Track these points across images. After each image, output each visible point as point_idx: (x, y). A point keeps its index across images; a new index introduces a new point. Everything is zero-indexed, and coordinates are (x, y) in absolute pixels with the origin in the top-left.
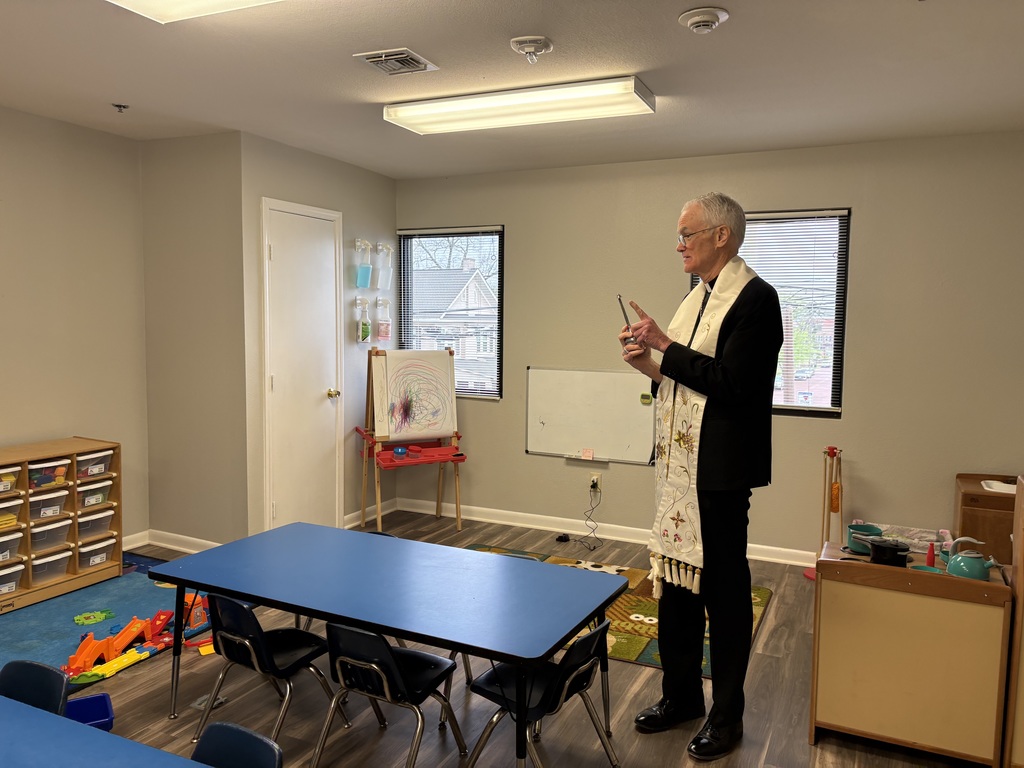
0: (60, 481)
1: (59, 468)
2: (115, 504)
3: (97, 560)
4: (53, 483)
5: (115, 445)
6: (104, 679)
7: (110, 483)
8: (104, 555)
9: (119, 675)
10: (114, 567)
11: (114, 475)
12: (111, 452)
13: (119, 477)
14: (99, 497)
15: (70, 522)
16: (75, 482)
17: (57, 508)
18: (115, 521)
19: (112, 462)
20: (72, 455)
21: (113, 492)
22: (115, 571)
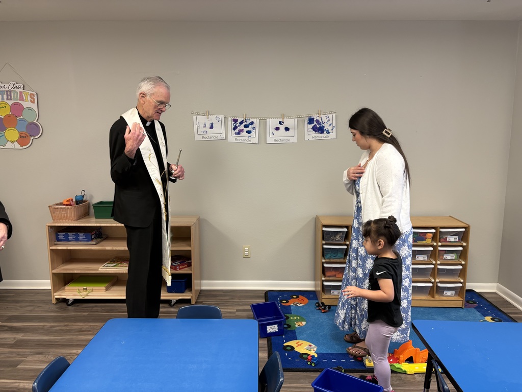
0: (429, 241)
1: (428, 234)
2: (463, 263)
3: (449, 293)
4: (424, 242)
5: (467, 226)
6: (405, 373)
7: (461, 248)
8: (454, 292)
9: (416, 375)
10: (458, 301)
11: (464, 244)
12: (464, 230)
13: (467, 246)
14: (454, 256)
15: (432, 266)
16: (437, 244)
17: (426, 257)
18: (463, 273)
19: (464, 236)
20: (437, 227)
21: (463, 254)
22: (460, 304)
